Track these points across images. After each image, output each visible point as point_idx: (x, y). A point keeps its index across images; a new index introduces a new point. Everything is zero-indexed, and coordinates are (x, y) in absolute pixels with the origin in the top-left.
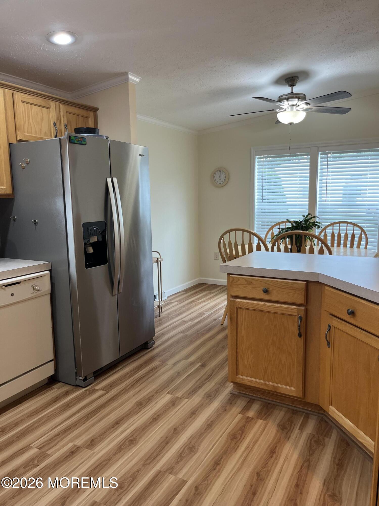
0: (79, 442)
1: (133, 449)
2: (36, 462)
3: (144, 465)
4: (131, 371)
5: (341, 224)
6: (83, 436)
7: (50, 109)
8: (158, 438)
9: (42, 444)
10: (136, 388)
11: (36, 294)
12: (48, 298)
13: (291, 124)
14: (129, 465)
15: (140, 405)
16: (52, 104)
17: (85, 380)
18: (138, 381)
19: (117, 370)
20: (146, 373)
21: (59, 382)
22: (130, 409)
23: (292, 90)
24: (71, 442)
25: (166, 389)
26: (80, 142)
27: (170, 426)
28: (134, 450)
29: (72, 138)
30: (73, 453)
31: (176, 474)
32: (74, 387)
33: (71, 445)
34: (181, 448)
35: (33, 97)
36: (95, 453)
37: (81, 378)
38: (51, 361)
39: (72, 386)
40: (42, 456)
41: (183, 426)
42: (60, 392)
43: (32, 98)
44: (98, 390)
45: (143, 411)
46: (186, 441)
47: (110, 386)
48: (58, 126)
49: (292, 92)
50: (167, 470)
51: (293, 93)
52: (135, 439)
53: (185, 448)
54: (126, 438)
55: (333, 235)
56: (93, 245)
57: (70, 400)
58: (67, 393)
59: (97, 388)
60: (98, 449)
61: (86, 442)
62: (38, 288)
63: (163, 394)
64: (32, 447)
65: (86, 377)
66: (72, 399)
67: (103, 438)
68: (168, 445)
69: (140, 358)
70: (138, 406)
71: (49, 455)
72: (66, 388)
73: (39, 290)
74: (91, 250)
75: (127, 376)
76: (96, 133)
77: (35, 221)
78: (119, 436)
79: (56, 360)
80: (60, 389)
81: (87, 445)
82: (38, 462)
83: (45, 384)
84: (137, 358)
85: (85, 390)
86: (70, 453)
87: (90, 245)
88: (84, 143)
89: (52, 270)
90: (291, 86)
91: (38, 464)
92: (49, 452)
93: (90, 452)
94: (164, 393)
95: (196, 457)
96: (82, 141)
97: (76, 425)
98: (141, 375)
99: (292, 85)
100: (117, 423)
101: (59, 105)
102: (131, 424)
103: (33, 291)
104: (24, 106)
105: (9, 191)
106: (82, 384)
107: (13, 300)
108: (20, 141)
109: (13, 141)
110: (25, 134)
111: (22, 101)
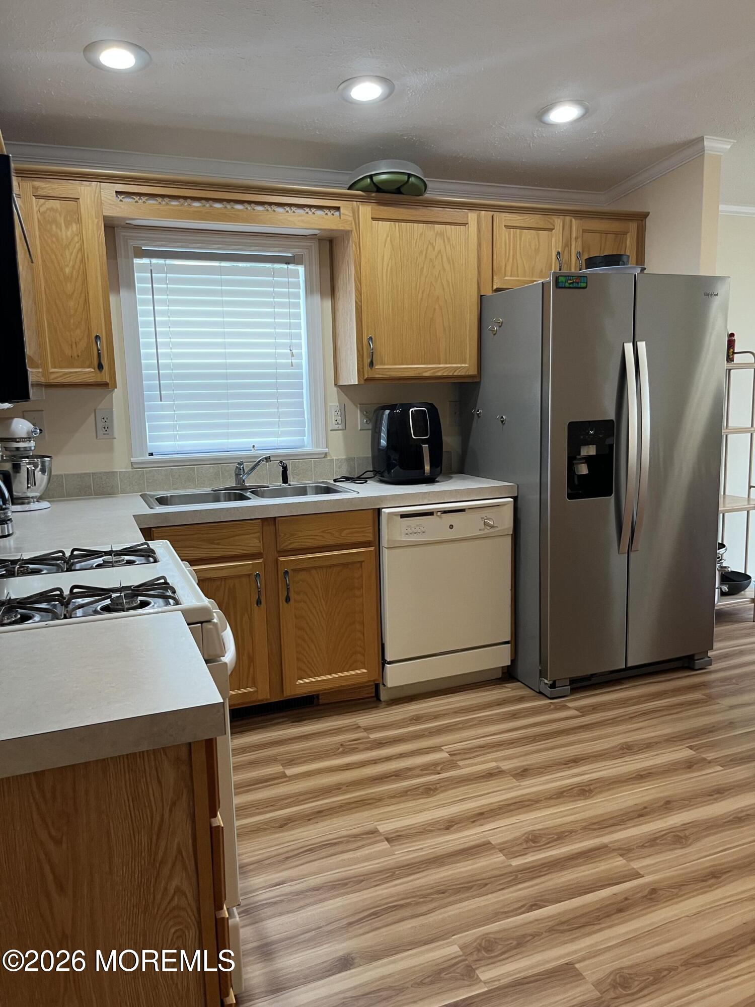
0: (505, 765)
1: (578, 802)
2: (439, 768)
3: (585, 828)
4: (642, 696)
6: (516, 760)
7: (553, 231)
8: (630, 803)
9: (459, 750)
10: (634, 723)
11: (487, 531)
12: (508, 541)
14: (564, 818)
15: (627, 749)
16: (558, 222)
17: (553, 686)
18: (645, 713)
19: (618, 688)
20: (668, 706)
21: (519, 681)
22: (606, 749)
24: (496, 761)
25: (688, 741)
26: (575, 285)
27: (662, 795)
28: (581, 804)
29: (561, 279)
30: (490, 775)
31: (630, 860)
32: (537, 694)
33: (493, 764)
34: (661, 831)
35: (526, 216)
36: (520, 786)
37: (546, 681)
38: (507, 642)
39: (533, 692)
40: (451, 764)
41: (687, 802)
42: (514, 694)
43: (522, 218)
44: (569, 708)
45: (627, 759)
46: (678, 825)
47: (592, 707)
48: (565, 257)
50: (619, 849)
52: (590, 791)
53: (668, 833)
54: (578, 785)
56: (588, 460)
57: (520, 709)
58: (521, 699)
59: (570, 705)
60: (527, 782)
61: (516, 768)
62: (491, 523)
63: (680, 745)
64: (443, 750)
65: (554, 682)
66: (524, 709)
67: (542, 773)
68: (641, 818)
69: (669, 680)
70: (622, 749)
71: (459, 766)
72: (526, 692)
73: (492, 527)
74: (583, 469)
75: (631, 702)
76: (621, 263)
77: (502, 417)
78: (569, 778)
79: (515, 641)
80: (514, 691)
81: (515, 772)
82: (441, 769)
83: (497, 679)
84: (664, 679)
85: (551, 703)
86: (487, 774)
87: (584, 461)
88: (583, 285)
89: (519, 497)
91: (441, 772)
92: (460, 763)
93: (514, 782)
94: (682, 745)
95: (679, 852)
96: (578, 283)
97: (513, 743)
98: (656, 706)
100: (575, 761)
101: (571, 221)
102: (594, 770)
103: (483, 527)
104: (509, 234)
105: (473, 371)
106: (548, 691)
107: (451, 534)
108: (498, 290)
109: (487, 291)
110: (506, 278)
111: (507, 227)
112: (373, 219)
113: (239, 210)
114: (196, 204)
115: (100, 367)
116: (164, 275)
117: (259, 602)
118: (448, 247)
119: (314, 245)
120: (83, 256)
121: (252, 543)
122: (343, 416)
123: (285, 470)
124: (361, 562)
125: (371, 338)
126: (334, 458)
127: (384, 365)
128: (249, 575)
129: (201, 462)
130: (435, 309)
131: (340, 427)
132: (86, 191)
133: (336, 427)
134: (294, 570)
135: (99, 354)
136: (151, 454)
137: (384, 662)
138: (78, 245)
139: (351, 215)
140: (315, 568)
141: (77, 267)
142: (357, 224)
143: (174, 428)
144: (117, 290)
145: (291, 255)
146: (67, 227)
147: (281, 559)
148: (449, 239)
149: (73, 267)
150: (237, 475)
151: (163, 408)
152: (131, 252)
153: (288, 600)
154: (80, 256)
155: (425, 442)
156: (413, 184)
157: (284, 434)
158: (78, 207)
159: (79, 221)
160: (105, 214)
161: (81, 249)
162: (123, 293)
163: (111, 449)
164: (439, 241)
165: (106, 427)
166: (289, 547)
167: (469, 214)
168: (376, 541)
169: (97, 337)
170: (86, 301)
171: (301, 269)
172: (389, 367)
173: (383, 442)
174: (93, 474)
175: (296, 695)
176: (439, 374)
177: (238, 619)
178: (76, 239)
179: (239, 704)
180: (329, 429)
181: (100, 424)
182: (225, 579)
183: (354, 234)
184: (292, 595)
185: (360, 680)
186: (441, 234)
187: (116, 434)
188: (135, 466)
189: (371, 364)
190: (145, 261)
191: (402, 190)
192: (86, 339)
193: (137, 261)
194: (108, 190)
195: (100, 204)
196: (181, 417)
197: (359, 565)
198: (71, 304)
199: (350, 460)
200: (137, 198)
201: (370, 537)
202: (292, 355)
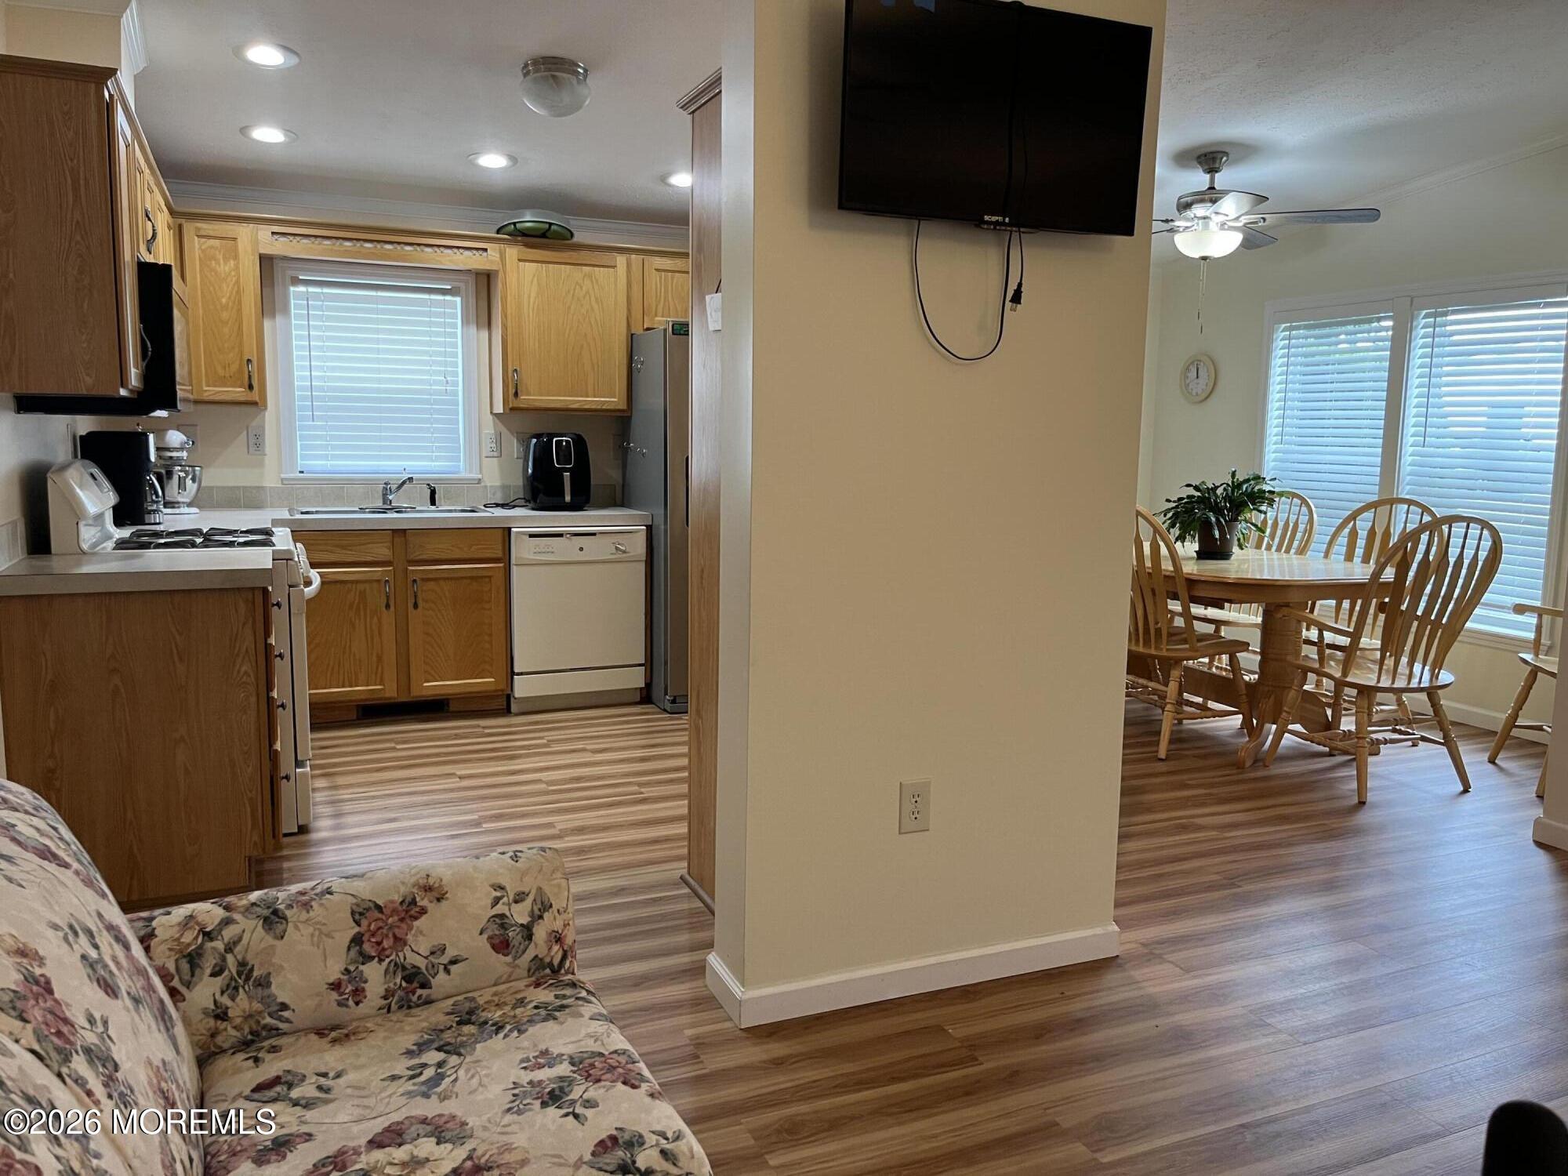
5: (1412, 507)
11: (619, 556)
12: (642, 567)
13: (1204, 258)
17: (674, 702)
21: (651, 701)
23: (1212, 180)
30: (573, 751)
32: (664, 712)
35: (678, 261)
37: (669, 699)
38: (640, 665)
39: (660, 710)
42: (640, 711)
44: (682, 719)
49: (1212, 188)
51: (1214, 188)
55: (1372, 533)
57: (636, 719)
58: (644, 714)
62: (623, 548)
65: (675, 697)
66: (640, 719)
71: (551, 747)
72: (653, 710)
73: (624, 552)
77: (643, 451)
79: (649, 664)
80: (650, 712)
83: (634, 702)
85: (669, 716)
89: (652, 526)
90: (1209, 173)
92: (553, 745)
99: (1212, 170)
103: (614, 551)
104: (661, 277)
105: (623, 406)
106: (668, 706)
107: (582, 556)
108: (648, 329)
109: (638, 330)
110: (657, 318)
111: (656, 270)
112: (519, 260)
113: (389, 250)
114: (348, 244)
115: (251, 387)
116: (321, 303)
117: (388, 606)
118: (596, 287)
119: (471, 280)
120: (239, 287)
121: (383, 551)
122: (498, 444)
123: (433, 493)
124: (490, 577)
125: (516, 370)
126: (489, 484)
127: (530, 395)
128: (378, 581)
129: (351, 482)
130: (582, 346)
131: (495, 454)
132: (243, 232)
133: (492, 454)
134: (423, 580)
135: (250, 377)
136: (302, 472)
137: (513, 673)
138: (234, 279)
139: (498, 256)
140: (445, 579)
141: (232, 298)
142: (504, 264)
143: (326, 447)
144: (273, 316)
145: (449, 287)
146: (225, 263)
147: (410, 568)
148: (597, 281)
149: (230, 298)
150: (385, 495)
151: (315, 428)
152: (288, 280)
153: (416, 606)
154: (236, 289)
155: (567, 470)
156: (554, 231)
157: (438, 459)
158: (236, 247)
159: (236, 257)
160: (262, 251)
161: (238, 282)
162: (279, 319)
163: (261, 464)
164: (587, 282)
165: (257, 443)
166: (421, 557)
167: (618, 259)
168: (506, 558)
169: (249, 361)
170: (240, 328)
171: (458, 300)
172: (532, 397)
173: (530, 471)
174: (244, 487)
175: (423, 696)
176: (586, 407)
177: (368, 620)
178: (233, 273)
179: (366, 700)
180: (484, 455)
181: (252, 440)
182: (357, 582)
183: (501, 274)
184: (420, 603)
185: (489, 688)
186: (590, 276)
187: (268, 450)
188: (285, 482)
189: (516, 394)
190: (302, 289)
191: (548, 234)
192: (238, 362)
193: (292, 289)
194: (264, 233)
195: (256, 242)
196: (333, 438)
197: (487, 580)
198: (226, 330)
199: (505, 488)
200: (291, 238)
201: (500, 554)
202: (447, 382)
